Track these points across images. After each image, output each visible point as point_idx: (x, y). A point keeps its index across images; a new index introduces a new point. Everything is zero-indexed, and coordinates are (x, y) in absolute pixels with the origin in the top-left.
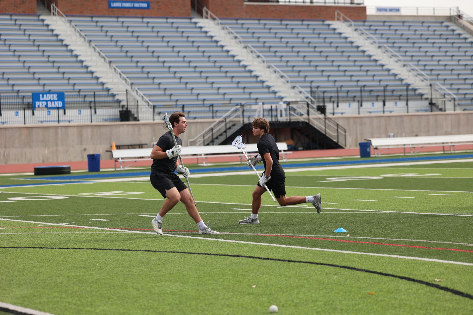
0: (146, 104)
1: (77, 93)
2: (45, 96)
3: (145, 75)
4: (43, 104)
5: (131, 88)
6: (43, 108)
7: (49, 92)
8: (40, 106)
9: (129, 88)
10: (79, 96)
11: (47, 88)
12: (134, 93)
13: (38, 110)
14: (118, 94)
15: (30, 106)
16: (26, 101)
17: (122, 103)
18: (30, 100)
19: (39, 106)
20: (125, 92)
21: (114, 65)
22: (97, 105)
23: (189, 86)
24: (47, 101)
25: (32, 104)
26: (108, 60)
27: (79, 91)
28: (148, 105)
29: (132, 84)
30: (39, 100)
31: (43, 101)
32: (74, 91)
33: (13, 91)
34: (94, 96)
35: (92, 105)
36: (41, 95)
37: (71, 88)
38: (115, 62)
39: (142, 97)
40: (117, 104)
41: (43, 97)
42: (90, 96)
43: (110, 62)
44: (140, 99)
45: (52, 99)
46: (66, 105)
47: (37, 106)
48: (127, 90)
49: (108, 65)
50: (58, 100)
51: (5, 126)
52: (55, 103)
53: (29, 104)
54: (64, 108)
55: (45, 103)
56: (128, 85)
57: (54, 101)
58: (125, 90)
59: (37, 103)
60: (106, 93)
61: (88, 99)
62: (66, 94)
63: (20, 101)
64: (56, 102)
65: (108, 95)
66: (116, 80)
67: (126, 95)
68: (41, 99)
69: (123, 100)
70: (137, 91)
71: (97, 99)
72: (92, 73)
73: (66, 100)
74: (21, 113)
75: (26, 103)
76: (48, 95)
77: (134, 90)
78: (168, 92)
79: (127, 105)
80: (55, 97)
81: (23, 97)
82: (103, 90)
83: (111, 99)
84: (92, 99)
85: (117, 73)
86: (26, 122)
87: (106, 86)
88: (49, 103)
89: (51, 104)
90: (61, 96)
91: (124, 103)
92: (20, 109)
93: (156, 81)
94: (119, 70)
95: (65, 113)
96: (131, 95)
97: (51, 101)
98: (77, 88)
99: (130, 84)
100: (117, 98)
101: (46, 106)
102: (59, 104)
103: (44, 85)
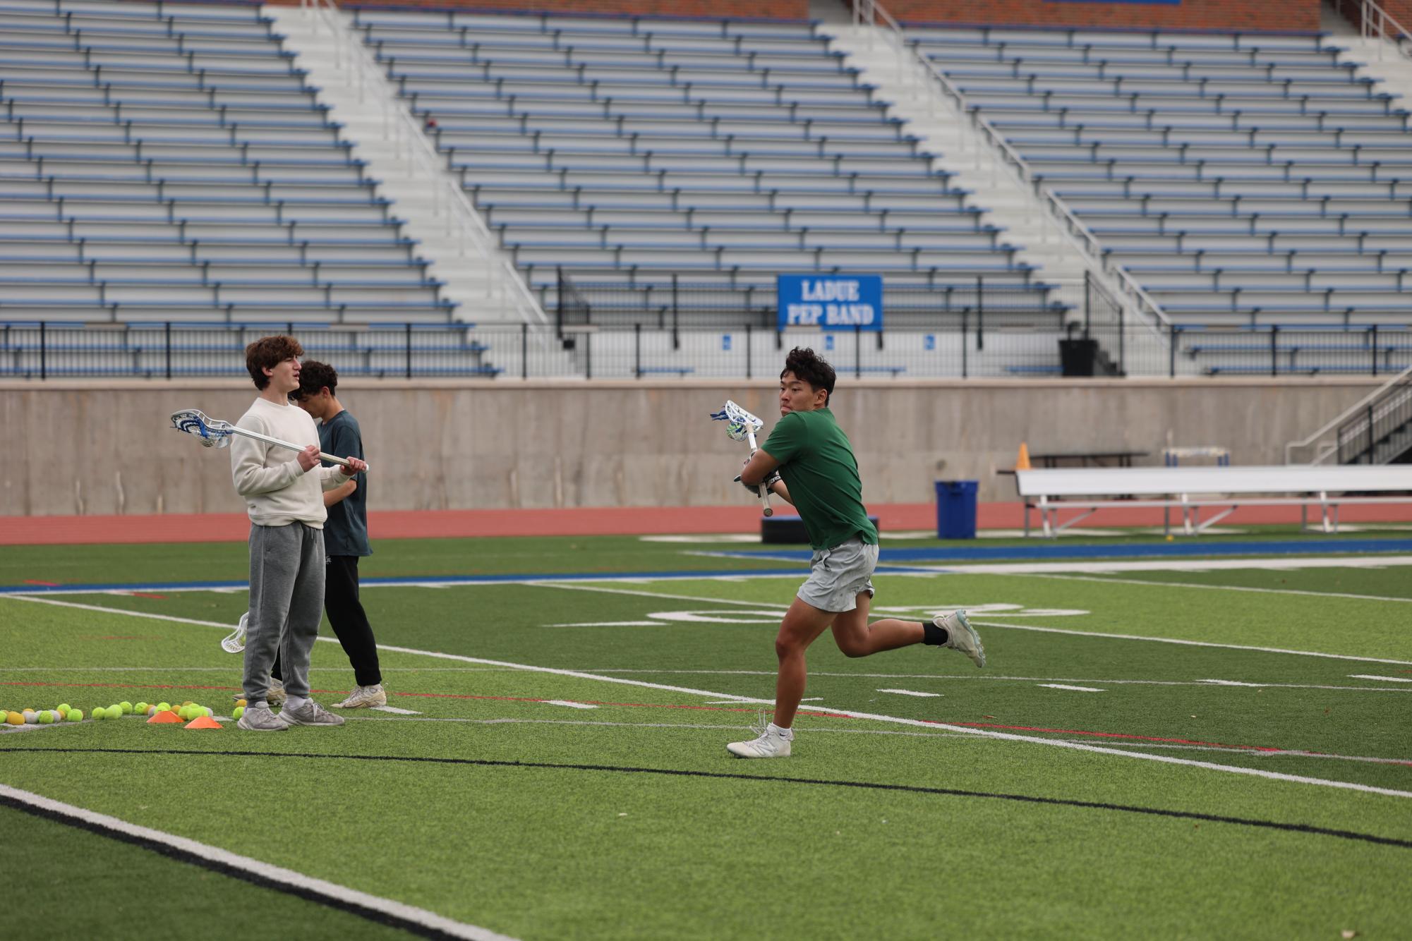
0: (1152, 320)
1: (923, 280)
2: (819, 286)
3: (1152, 225)
4: (810, 314)
5: (1104, 267)
6: (810, 325)
7: (835, 274)
8: (803, 320)
9: (1095, 265)
10: (930, 289)
11: (827, 261)
12: (1111, 284)
13: (792, 333)
14: (1057, 286)
15: (770, 319)
16: (759, 301)
17: (1071, 317)
18: (771, 301)
19: (797, 318)
20: (1082, 281)
21: (1049, 190)
22: (986, 319)
23: (1300, 264)
24: (824, 304)
25: (775, 314)
26: (1029, 171)
27: (932, 272)
28: (1158, 325)
29: (1107, 253)
30: (798, 301)
31: (811, 303)
32: (914, 272)
33: (718, 271)
34: (980, 291)
35: (972, 319)
36: (806, 285)
37: (903, 261)
38: (1055, 180)
39: (1140, 298)
40: (1054, 319)
41: (812, 289)
42: (965, 291)
43: (1038, 181)
44: (1128, 303)
45: (841, 298)
46: (887, 319)
47: (791, 320)
48: (1087, 274)
49: (1030, 189)
50: (862, 300)
51: (688, 380)
52: (849, 312)
53: (766, 312)
54: (877, 327)
55: (817, 311)
56: (1093, 255)
57: (848, 303)
58: (1081, 272)
59: (793, 311)
60: (1019, 281)
61: (958, 301)
62: (887, 280)
63: (738, 301)
64: (853, 309)
65: (1027, 290)
66: (1053, 240)
67: (1082, 289)
68: (806, 296)
69: (1075, 307)
70: (1121, 278)
71: (988, 301)
72: (976, 213)
73: (888, 301)
74: (739, 339)
75: (756, 307)
76: (829, 284)
77: (1110, 275)
78: (1226, 282)
79: (1088, 324)
80: (851, 290)
81: (750, 291)
82: (1010, 272)
83: (1033, 301)
84: (972, 301)
85: (1058, 217)
86: (753, 370)
87: (1019, 258)
88: (832, 310)
89: (839, 313)
90: (870, 288)
91: (1077, 316)
92: (734, 326)
93: (1189, 245)
94: (1064, 207)
95: (880, 344)
96: (1102, 289)
97: (836, 302)
98: (924, 262)
99: (1098, 252)
100: (1054, 297)
101: (822, 323)
102: (865, 314)
103: (819, 251)
